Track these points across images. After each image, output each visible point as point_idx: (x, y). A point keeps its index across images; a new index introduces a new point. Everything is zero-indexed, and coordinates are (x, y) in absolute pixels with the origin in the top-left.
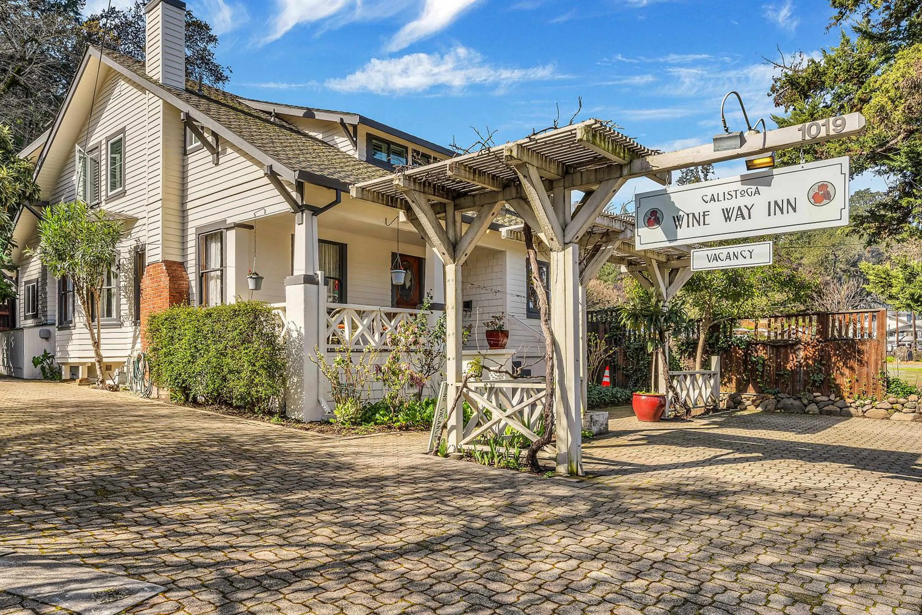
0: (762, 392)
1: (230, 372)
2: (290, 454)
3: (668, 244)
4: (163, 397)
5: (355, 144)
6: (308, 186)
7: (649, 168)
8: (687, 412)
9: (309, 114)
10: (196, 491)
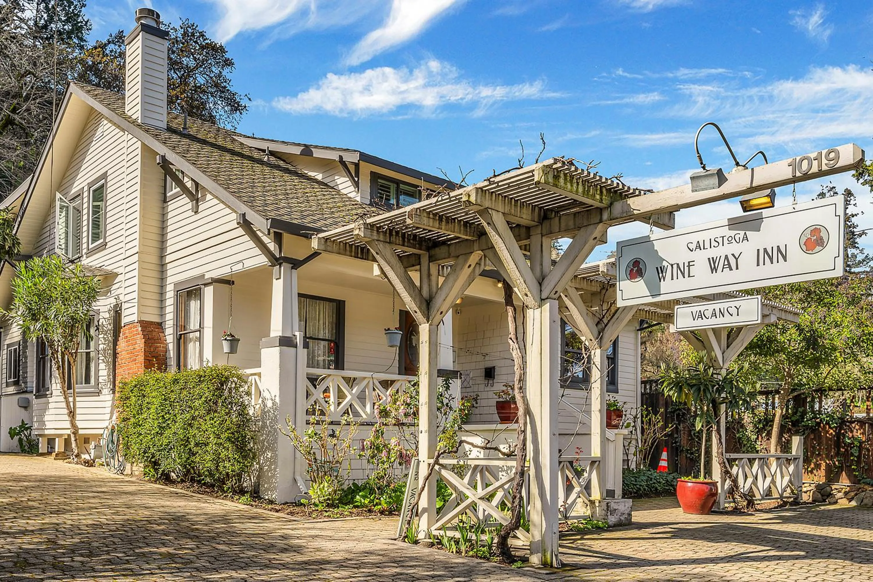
0: (859, 482)
1: (197, 445)
2: (239, 535)
3: (650, 300)
4: (137, 473)
5: (356, 184)
6: (286, 237)
7: (630, 211)
8: (748, 505)
9: (307, 150)
10: (118, 567)
